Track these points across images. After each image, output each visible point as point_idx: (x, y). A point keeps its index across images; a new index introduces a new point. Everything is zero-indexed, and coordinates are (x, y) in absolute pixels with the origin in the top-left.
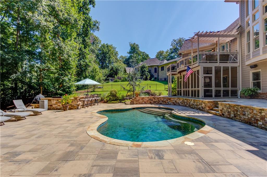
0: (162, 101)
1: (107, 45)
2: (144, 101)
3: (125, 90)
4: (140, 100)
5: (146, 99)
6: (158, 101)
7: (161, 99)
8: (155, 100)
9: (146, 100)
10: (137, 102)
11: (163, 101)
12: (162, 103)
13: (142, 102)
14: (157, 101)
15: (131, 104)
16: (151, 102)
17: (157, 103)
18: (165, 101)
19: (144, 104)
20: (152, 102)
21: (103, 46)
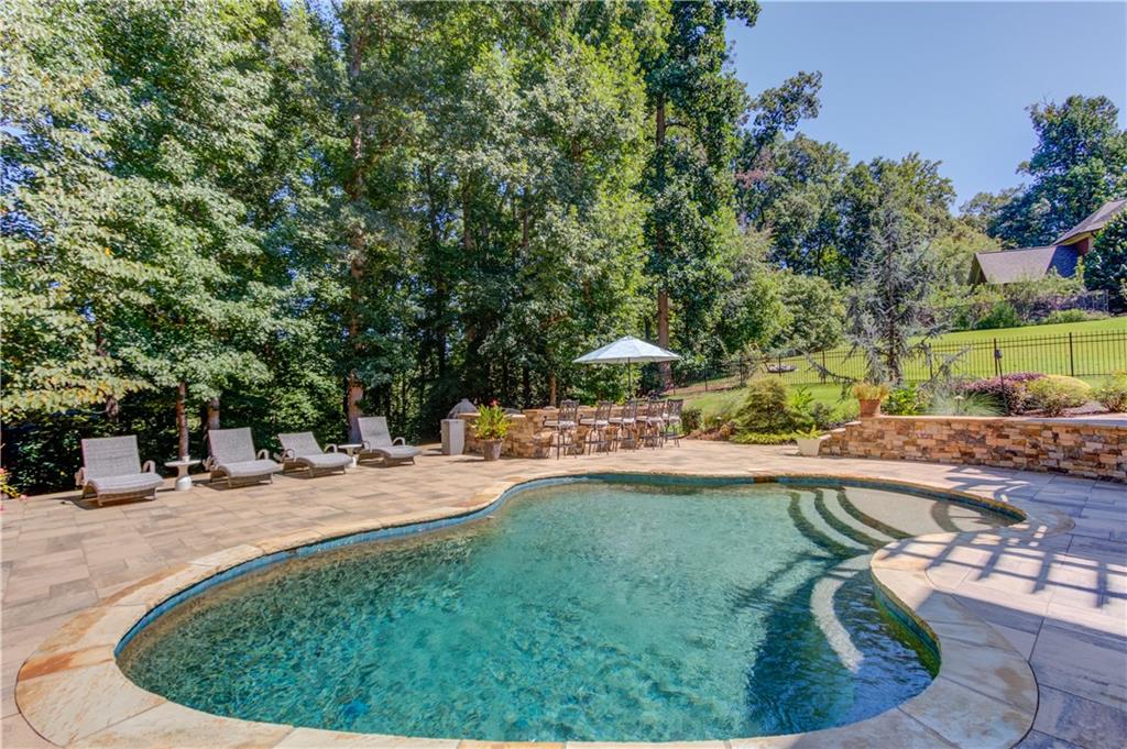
0: (1071, 449)
1: (875, 164)
2: (914, 443)
3: (829, 379)
4: (887, 438)
5: (933, 430)
6: (1034, 452)
7: (1056, 436)
8: (1001, 442)
9: (931, 437)
10: (869, 446)
11: (1072, 455)
12: (1064, 465)
13: (902, 448)
14: (1020, 448)
15: (822, 454)
16: (972, 455)
17: (1024, 460)
18: (1096, 454)
19: (915, 460)
20: (979, 452)
21: (856, 177)
